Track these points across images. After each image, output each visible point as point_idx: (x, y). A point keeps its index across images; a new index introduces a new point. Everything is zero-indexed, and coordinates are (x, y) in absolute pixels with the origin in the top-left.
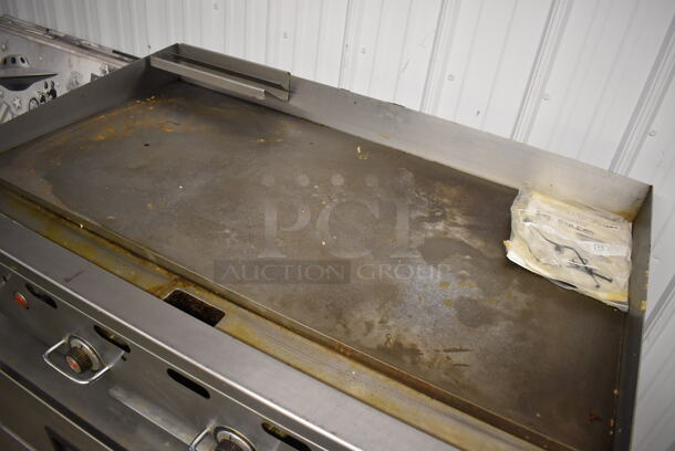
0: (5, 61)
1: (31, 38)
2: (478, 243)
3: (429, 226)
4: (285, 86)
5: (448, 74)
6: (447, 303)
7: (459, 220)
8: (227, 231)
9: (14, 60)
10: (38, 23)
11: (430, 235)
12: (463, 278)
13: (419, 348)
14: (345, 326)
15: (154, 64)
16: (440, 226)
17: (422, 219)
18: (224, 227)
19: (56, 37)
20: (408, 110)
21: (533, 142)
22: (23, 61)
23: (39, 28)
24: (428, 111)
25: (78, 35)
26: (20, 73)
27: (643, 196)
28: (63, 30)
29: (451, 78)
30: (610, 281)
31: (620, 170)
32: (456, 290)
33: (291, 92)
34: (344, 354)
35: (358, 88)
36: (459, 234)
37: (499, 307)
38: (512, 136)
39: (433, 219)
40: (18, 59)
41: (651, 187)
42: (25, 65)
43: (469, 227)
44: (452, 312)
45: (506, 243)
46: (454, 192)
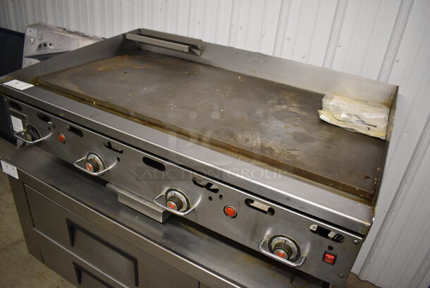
0: (40, 46)
1: (56, 32)
2: (304, 114)
3: (278, 107)
4: (199, 47)
5: (286, 38)
6: (289, 134)
7: (294, 105)
8: (171, 105)
9: (45, 45)
10: (58, 26)
11: (279, 110)
12: (296, 125)
13: (274, 148)
14: (235, 139)
15: (128, 37)
16: (284, 107)
17: (274, 103)
18: (169, 103)
19: (70, 32)
20: (266, 56)
21: (335, 68)
22: (50, 45)
23: (59, 28)
24: (277, 55)
25: (82, 31)
26: (48, 52)
27: (394, 92)
28: (73, 29)
29: (289, 39)
30: (375, 127)
31: (383, 79)
32: (292, 129)
33: (202, 51)
34: (234, 152)
35: (239, 45)
36: (294, 110)
37: (315, 137)
38: (323, 65)
39: (280, 104)
40: (48, 44)
41: (398, 87)
42: (52, 47)
43: (299, 108)
44: (291, 137)
45: (320, 111)
46: (291, 95)
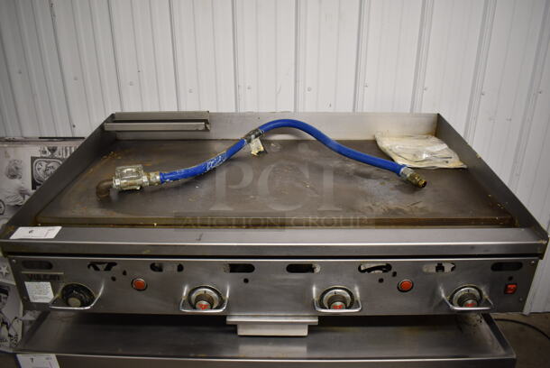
15: (106, 129)
27: (436, 120)
29: (309, 89)
31: (417, 111)
33: (210, 124)
38: (354, 110)
41: (439, 114)
